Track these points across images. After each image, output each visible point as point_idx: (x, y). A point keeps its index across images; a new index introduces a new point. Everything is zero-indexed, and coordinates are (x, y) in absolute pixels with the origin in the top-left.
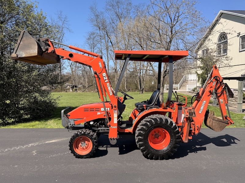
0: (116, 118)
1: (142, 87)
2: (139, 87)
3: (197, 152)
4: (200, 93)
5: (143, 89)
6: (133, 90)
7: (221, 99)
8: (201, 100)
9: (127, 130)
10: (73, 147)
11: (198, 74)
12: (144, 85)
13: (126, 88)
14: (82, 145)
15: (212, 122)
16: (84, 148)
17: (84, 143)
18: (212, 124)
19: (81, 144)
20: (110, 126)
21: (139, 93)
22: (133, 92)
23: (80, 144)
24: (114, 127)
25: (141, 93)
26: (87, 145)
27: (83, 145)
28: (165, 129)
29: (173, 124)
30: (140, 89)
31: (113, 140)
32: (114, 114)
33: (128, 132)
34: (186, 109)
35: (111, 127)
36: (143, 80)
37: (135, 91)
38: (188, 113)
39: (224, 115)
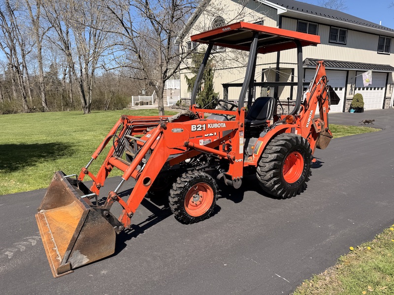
0: (241, 144)
1: (87, 101)
2: (83, 101)
4: (308, 100)
5: (90, 105)
8: (309, 109)
12: (91, 98)
13: (44, 105)
14: (195, 199)
16: (198, 203)
17: (197, 195)
18: (320, 140)
20: (234, 160)
23: (192, 199)
24: (239, 161)
25: (87, 112)
26: (201, 197)
28: (300, 152)
30: (84, 104)
31: (237, 181)
32: (240, 139)
33: (247, 165)
36: (89, 88)
37: (64, 110)
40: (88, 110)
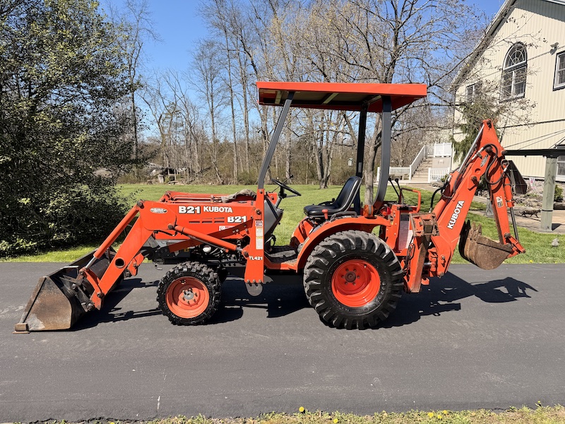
0: (260, 237)
1: (325, 172)
2: (319, 173)
3: (439, 315)
4: (452, 184)
5: (328, 178)
6: (303, 179)
7: (498, 198)
8: (453, 199)
9: (287, 266)
10: (165, 302)
11: (455, 143)
12: (330, 169)
13: (287, 176)
14: (187, 296)
15: (477, 249)
16: (192, 302)
17: (190, 292)
18: (476, 253)
19: (183, 293)
20: (247, 256)
21: (318, 187)
22: (303, 184)
23: (182, 295)
24: (256, 258)
25: (323, 187)
26: (196, 295)
27: (189, 296)
28: (368, 261)
29: (384, 250)
30: (320, 177)
31: (253, 285)
32: (257, 230)
33: (287, 268)
34: (418, 218)
35: (250, 257)
36: (329, 156)
37: (308, 183)
38: (422, 227)
39: (503, 234)
40: (324, 184)
